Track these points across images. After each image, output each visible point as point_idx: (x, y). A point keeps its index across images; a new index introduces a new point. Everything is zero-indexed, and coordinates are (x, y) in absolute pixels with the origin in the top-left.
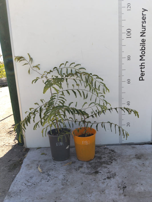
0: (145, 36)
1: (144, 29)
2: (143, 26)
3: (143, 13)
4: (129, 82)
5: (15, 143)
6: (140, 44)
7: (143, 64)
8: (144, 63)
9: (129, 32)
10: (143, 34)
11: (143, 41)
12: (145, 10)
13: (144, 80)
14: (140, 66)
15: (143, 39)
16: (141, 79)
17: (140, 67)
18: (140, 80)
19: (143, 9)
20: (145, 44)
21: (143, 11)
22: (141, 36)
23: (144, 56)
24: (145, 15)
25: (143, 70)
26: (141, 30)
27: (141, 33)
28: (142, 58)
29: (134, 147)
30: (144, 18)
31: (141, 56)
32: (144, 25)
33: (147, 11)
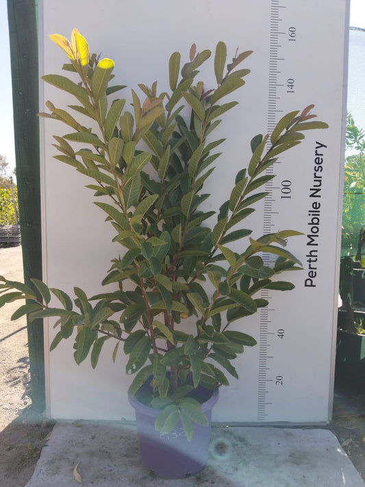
0: (320, 196)
1: (318, 183)
2: (316, 177)
3: (316, 151)
5: (25, 403)
6: (310, 211)
7: (313, 253)
8: (317, 251)
9: (286, 187)
10: (315, 192)
11: (316, 206)
12: (322, 146)
13: (315, 286)
14: (307, 256)
15: (316, 203)
16: (309, 283)
17: (308, 258)
18: (306, 285)
19: (317, 143)
20: (319, 212)
21: (317, 148)
22: (312, 196)
23: (317, 236)
24: (322, 155)
25: (313, 265)
26: (312, 184)
27: (311, 189)
28: (313, 240)
29: (289, 434)
30: (319, 162)
31: (309, 236)
32: (318, 174)
33: (326, 147)
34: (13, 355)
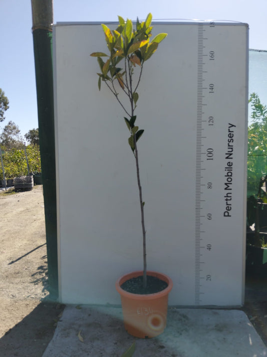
0: (232, 158)
1: (231, 150)
2: (229, 146)
3: (229, 130)
4: (210, 217)
5: (45, 294)
6: (226, 168)
7: (229, 195)
8: (231, 193)
9: (210, 153)
10: (229, 155)
11: (230, 165)
12: (233, 126)
13: (230, 216)
15: (230, 162)
16: (226, 214)
17: (226, 198)
18: (225, 216)
19: (229, 124)
20: (232, 168)
21: (230, 127)
22: (227, 158)
23: (231, 184)
24: (233, 132)
25: (229, 202)
26: (227, 150)
27: (226, 154)
28: (228, 186)
29: (216, 313)
30: (231, 136)
31: (226, 184)
32: (231, 144)
33: (235, 126)
34: (34, 264)
